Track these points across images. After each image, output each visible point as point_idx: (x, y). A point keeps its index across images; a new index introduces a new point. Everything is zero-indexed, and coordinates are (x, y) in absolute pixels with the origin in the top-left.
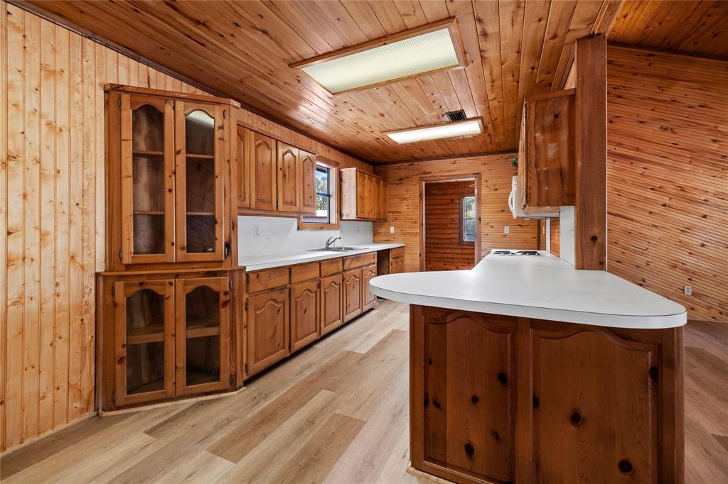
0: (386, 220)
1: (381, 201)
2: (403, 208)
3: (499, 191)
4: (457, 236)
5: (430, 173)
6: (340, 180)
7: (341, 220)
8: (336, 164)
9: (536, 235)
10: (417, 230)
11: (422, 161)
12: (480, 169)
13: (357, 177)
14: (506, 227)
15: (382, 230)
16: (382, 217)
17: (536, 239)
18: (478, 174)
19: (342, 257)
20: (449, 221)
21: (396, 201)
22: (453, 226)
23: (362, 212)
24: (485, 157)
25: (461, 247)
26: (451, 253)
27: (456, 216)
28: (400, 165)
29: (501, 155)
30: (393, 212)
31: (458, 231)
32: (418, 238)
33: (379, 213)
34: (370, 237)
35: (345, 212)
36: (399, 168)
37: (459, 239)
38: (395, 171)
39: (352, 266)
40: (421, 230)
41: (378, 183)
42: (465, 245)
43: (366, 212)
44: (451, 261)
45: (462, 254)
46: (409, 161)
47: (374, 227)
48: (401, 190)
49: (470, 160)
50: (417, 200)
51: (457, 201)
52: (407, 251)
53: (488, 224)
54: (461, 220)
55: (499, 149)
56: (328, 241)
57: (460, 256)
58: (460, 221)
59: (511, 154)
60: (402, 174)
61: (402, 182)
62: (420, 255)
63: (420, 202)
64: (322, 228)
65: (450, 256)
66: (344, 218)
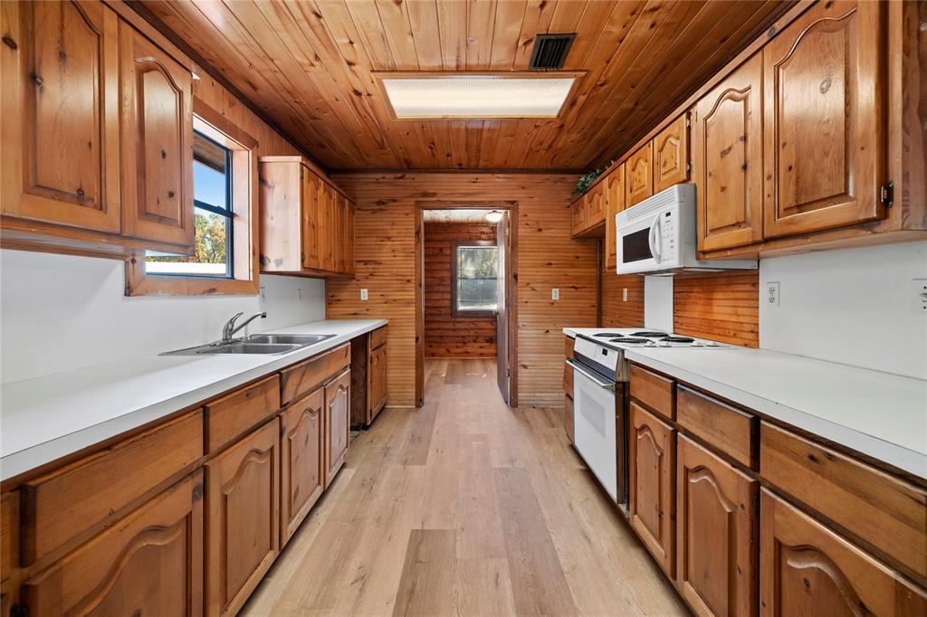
0: (352, 277)
1: (346, 240)
2: (385, 255)
3: (545, 233)
4: (447, 303)
5: (434, 195)
6: (261, 181)
7: (262, 272)
8: (251, 143)
9: (594, 302)
10: (411, 295)
11: (421, 172)
12: (518, 195)
13: (302, 178)
14: (554, 290)
15: (344, 295)
16: (347, 271)
17: (595, 309)
18: (513, 202)
19: (278, 372)
20: (437, 281)
21: (371, 241)
22: (441, 289)
23: (312, 257)
24: (524, 175)
25: (453, 319)
26: (439, 329)
27: (446, 274)
28: (380, 176)
29: (548, 176)
30: (366, 263)
31: (448, 296)
32: (412, 310)
33: (342, 262)
34: (320, 308)
35: (273, 253)
36: (377, 182)
37: (451, 307)
38: (371, 186)
39: (304, 388)
40: (417, 295)
41: (341, 203)
42: (461, 317)
43: (321, 259)
44: (439, 340)
45: (454, 330)
46: (396, 171)
47: (327, 289)
48: (382, 222)
49: (500, 179)
50: (412, 241)
51: (448, 252)
52: (393, 332)
53: (528, 284)
54: (453, 280)
55: (549, 166)
56: (232, 322)
57: (451, 333)
58: (451, 281)
59: (562, 176)
60: (386, 192)
61: (382, 207)
62: (417, 339)
63: (416, 245)
64: (212, 291)
65: (438, 333)
66: (271, 267)
